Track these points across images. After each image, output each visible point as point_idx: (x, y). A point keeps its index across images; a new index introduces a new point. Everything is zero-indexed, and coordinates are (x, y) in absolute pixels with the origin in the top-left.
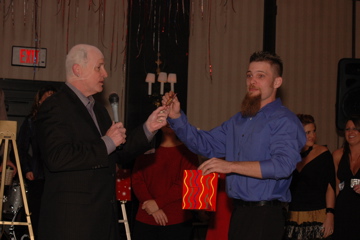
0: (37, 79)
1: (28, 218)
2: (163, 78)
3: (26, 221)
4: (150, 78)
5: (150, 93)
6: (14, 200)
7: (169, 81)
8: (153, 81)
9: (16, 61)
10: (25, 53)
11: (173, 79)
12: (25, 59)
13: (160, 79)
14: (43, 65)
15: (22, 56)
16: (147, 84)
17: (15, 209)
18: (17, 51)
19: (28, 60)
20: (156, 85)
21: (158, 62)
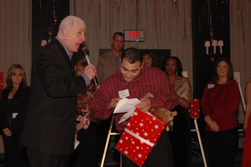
0: (139, 48)
2: (215, 43)
4: (207, 44)
5: (207, 53)
7: (219, 45)
8: (209, 45)
9: (127, 39)
10: (132, 34)
11: (221, 43)
12: (132, 37)
13: (213, 45)
14: (143, 40)
15: (130, 35)
16: (206, 47)
18: (127, 33)
20: (211, 48)
21: (212, 34)
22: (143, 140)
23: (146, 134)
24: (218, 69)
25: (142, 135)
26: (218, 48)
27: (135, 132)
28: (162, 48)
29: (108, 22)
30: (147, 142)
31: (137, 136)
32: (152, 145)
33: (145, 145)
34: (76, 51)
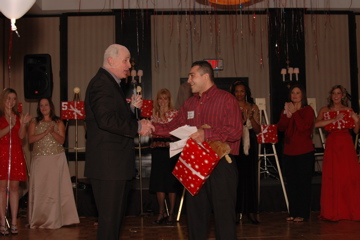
2: (291, 71)
4: (284, 72)
5: (284, 80)
7: (295, 72)
11: (297, 71)
13: (289, 72)
20: (287, 75)
21: (288, 62)
22: (194, 172)
23: (197, 167)
24: (292, 95)
25: (193, 167)
26: (294, 75)
27: (187, 162)
28: (240, 76)
29: (190, 53)
30: (198, 174)
31: (189, 166)
32: (203, 178)
33: (196, 177)
34: (124, 76)
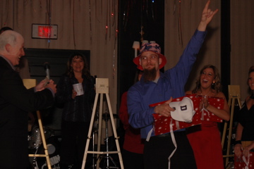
0: (51, 48)
1: (46, 151)
3: (44, 154)
4: (136, 45)
6: (36, 139)
8: (138, 47)
9: (35, 35)
10: (41, 29)
12: (41, 33)
14: (55, 37)
15: (39, 31)
16: (134, 50)
17: (37, 146)
18: (36, 27)
19: (44, 33)
